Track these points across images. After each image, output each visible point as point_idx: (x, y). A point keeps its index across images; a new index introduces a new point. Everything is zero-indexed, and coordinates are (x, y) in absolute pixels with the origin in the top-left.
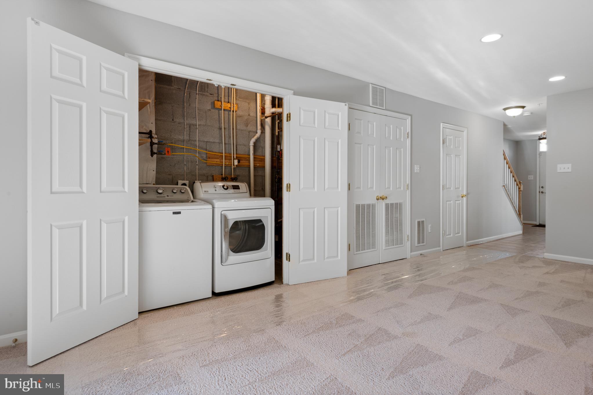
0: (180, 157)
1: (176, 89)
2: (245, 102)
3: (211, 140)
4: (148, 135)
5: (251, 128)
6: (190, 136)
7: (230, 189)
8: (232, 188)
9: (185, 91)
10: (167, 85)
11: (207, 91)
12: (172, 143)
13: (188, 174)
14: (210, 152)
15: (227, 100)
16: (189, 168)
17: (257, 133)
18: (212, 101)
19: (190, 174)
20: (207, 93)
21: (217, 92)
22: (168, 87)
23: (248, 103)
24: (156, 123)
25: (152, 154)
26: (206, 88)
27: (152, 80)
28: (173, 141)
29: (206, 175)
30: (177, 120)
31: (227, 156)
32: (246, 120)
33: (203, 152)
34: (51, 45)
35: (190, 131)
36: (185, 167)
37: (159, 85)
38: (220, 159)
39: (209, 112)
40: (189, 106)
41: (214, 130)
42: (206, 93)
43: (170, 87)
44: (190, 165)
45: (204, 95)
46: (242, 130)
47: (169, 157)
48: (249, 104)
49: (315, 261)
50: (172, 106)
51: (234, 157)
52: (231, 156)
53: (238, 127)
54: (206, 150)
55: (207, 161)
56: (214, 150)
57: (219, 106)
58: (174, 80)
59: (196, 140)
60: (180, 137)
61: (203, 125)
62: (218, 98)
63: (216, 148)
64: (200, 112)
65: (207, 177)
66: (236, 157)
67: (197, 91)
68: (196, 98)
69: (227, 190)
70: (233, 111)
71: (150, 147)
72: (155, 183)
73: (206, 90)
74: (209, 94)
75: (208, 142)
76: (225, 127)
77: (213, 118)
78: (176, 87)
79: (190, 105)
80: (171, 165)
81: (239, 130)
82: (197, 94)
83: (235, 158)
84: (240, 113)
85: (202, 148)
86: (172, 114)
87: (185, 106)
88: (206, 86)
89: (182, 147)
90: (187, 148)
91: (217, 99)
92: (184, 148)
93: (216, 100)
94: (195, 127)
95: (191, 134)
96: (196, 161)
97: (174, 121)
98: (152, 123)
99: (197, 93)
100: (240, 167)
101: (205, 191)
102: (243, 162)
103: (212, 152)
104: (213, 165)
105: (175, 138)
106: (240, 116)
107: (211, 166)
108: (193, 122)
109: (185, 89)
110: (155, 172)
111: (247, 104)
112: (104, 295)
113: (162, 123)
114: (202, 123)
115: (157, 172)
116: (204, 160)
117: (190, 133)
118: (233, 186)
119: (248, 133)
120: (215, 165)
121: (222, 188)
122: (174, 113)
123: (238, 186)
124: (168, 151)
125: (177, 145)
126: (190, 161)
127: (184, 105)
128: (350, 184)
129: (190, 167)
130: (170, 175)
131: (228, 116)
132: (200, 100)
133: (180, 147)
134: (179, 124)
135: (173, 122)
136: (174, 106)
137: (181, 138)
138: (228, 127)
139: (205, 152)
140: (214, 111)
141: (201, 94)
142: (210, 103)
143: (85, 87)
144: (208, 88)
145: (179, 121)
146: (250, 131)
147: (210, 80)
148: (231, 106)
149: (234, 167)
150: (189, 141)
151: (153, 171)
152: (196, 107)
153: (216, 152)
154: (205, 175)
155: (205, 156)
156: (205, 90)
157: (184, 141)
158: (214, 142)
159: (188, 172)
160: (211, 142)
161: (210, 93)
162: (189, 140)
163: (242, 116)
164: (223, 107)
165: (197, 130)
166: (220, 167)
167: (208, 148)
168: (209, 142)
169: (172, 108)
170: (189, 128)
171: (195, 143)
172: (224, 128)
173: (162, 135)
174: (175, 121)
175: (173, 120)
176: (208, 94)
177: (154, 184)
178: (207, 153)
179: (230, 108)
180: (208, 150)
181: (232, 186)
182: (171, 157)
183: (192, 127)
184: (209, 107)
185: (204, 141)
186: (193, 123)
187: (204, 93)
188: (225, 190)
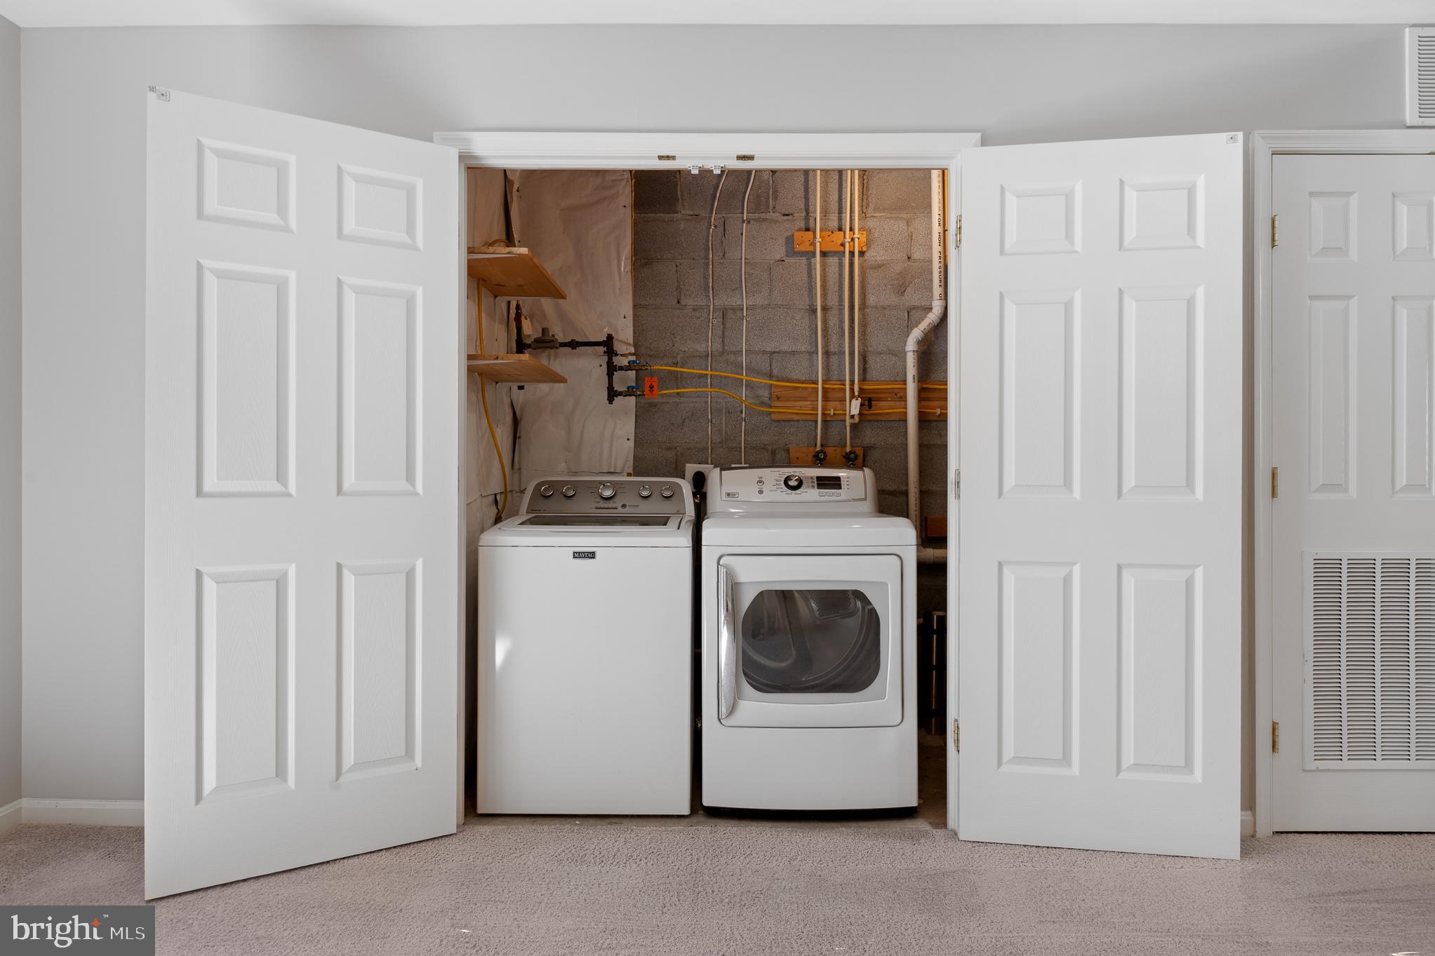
0: (698, 400)
1: (688, 217)
2: (897, 218)
3: (785, 348)
4: (604, 347)
5: (912, 298)
6: (723, 341)
7: (808, 487)
8: (816, 485)
9: (710, 217)
10: (663, 213)
11: (774, 207)
12: (676, 364)
13: (720, 445)
14: (783, 380)
15: (835, 224)
16: (720, 431)
17: (931, 309)
18: (789, 234)
19: (724, 446)
20: (773, 212)
21: (803, 207)
22: (667, 217)
23: (905, 223)
24: (635, 316)
25: (612, 395)
26: (771, 200)
27: (625, 206)
28: (679, 359)
29: (769, 448)
30: (690, 302)
31: (834, 389)
32: (900, 274)
33: (761, 382)
34: (198, 140)
35: (724, 328)
36: (710, 427)
37: (642, 215)
38: (809, 399)
39: (780, 267)
40: (722, 259)
41: (793, 317)
42: (771, 215)
43: (671, 215)
44: (724, 421)
45: (765, 220)
46: (884, 308)
47: (668, 403)
48: (908, 224)
49: (1076, 769)
50: (677, 266)
51: (852, 390)
52: (845, 389)
53: (872, 300)
54: (770, 376)
55: (771, 407)
56: (794, 376)
57: (808, 243)
58: (682, 195)
59: (742, 351)
60: (698, 347)
61: (764, 307)
62: (806, 223)
63: (797, 370)
64: (752, 271)
65: (774, 453)
66: (861, 390)
67: (743, 213)
68: (742, 234)
69: (798, 491)
70: (852, 253)
71: (606, 379)
72: (632, 472)
73: (771, 207)
74: (778, 214)
75: (777, 352)
76: (830, 304)
77: (791, 281)
78: (688, 212)
79: (724, 255)
80: (673, 424)
81: (876, 307)
82: (744, 221)
83: (856, 393)
84: (874, 255)
85: (758, 373)
86: (678, 286)
87: (709, 259)
88: (771, 192)
89: (702, 374)
90: (716, 376)
91: (803, 225)
92: (707, 375)
93: (799, 230)
94: (739, 313)
95: (726, 334)
96: (739, 409)
97: (683, 304)
98: (625, 317)
99: (745, 218)
100: (877, 421)
101: (729, 495)
102: (882, 407)
103: (789, 381)
104: (789, 417)
105: (685, 351)
106: (880, 266)
107: (784, 421)
108: (734, 301)
109: (711, 213)
110: (631, 444)
111: (902, 225)
112: (349, 759)
113: (652, 313)
114: (760, 300)
115: (638, 443)
116: (763, 404)
117: (723, 334)
118: (819, 478)
119: (906, 315)
120: (796, 417)
121: (783, 486)
122: (682, 283)
123: (838, 479)
124: (650, 387)
125: (688, 368)
126: (724, 411)
127: (707, 258)
128: (1279, 471)
129: (724, 426)
130: (670, 449)
131: (837, 269)
132: (754, 237)
133: (696, 373)
134: (694, 310)
135: (679, 309)
136: (681, 264)
137: (701, 348)
138: (836, 304)
139: (769, 382)
140: (794, 261)
141: (755, 220)
142: (782, 240)
143: (295, 231)
144: (775, 198)
145: (695, 303)
146: (914, 308)
147: (668, 157)
148: (845, 238)
149: (852, 421)
150: (720, 356)
151: (628, 439)
152: (741, 259)
153: (799, 381)
154: (765, 449)
155: (766, 394)
156: (768, 206)
157: (708, 356)
158: (793, 353)
159: (719, 440)
160: (786, 352)
161: (783, 212)
162: (723, 352)
163: (884, 265)
164: (818, 244)
165: (745, 321)
166: (811, 423)
167: (775, 371)
168: (779, 352)
169: (677, 271)
170: (721, 319)
171: (739, 358)
172: (824, 309)
173: (651, 344)
174: (686, 306)
175: (678, 302)
176: (777, 216)
177: (629, 475)
178: (771, 386)
179: (843, 245)
180: (777, 377)
181: (815, 480)
182: (675, 402)
183: (730, 314)
184: (779, 252)
185: (764, 352)
186: (734, 304)
187: (763, 216)
188: (789, 491)
